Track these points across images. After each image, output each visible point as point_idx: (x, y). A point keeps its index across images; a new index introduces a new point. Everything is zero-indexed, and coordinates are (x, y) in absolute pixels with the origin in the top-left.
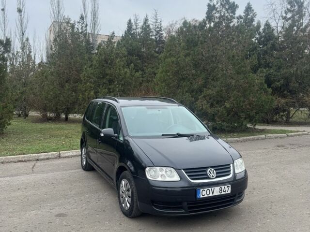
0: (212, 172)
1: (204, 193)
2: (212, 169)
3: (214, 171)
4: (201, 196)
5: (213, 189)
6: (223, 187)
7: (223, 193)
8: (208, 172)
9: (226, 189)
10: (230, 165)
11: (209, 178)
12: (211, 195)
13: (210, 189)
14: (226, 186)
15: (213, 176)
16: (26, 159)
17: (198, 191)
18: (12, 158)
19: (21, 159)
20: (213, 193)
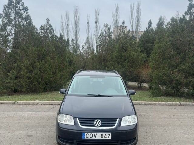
0: (98, 122)
1: (88, 136)
2: (99, 120)
3: (100, 122)
4: (86, 138)
5: (95, 134)
6: (104, 134)
7: (104, 138)
8: (95, 122)
9: (107, 136)
10: (117, 119)
11: (94, 126)
12: (94, 138)
13: (93, 134)
14: (107, 134)
15: (98, 125)
16: (54, 103)
17: (83, 134)
18: (47, 103)
19: (51, 103)
20: (95, 137)
